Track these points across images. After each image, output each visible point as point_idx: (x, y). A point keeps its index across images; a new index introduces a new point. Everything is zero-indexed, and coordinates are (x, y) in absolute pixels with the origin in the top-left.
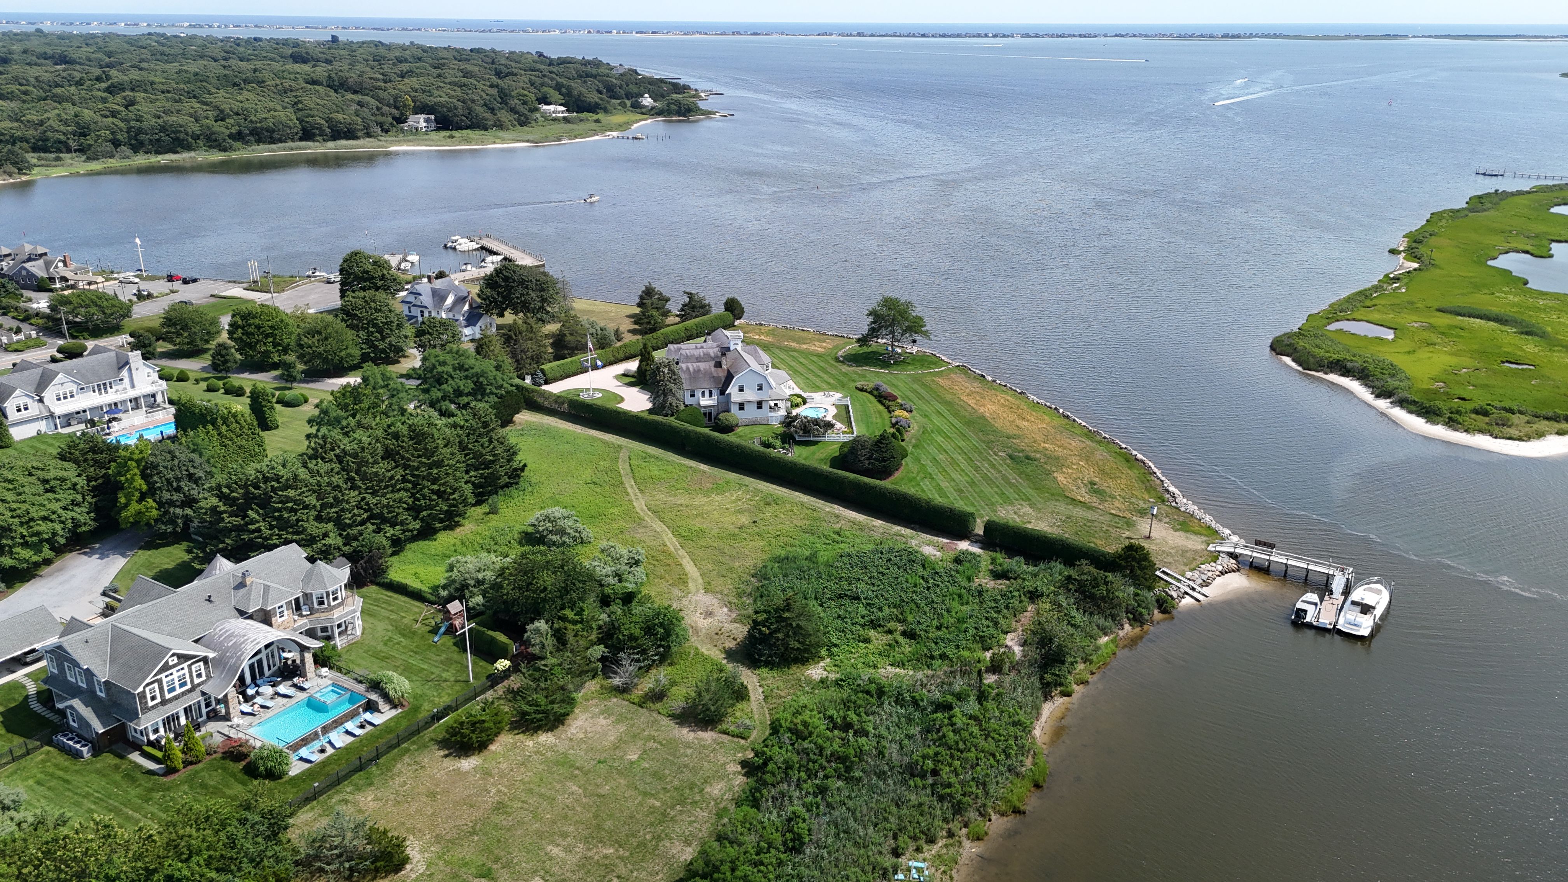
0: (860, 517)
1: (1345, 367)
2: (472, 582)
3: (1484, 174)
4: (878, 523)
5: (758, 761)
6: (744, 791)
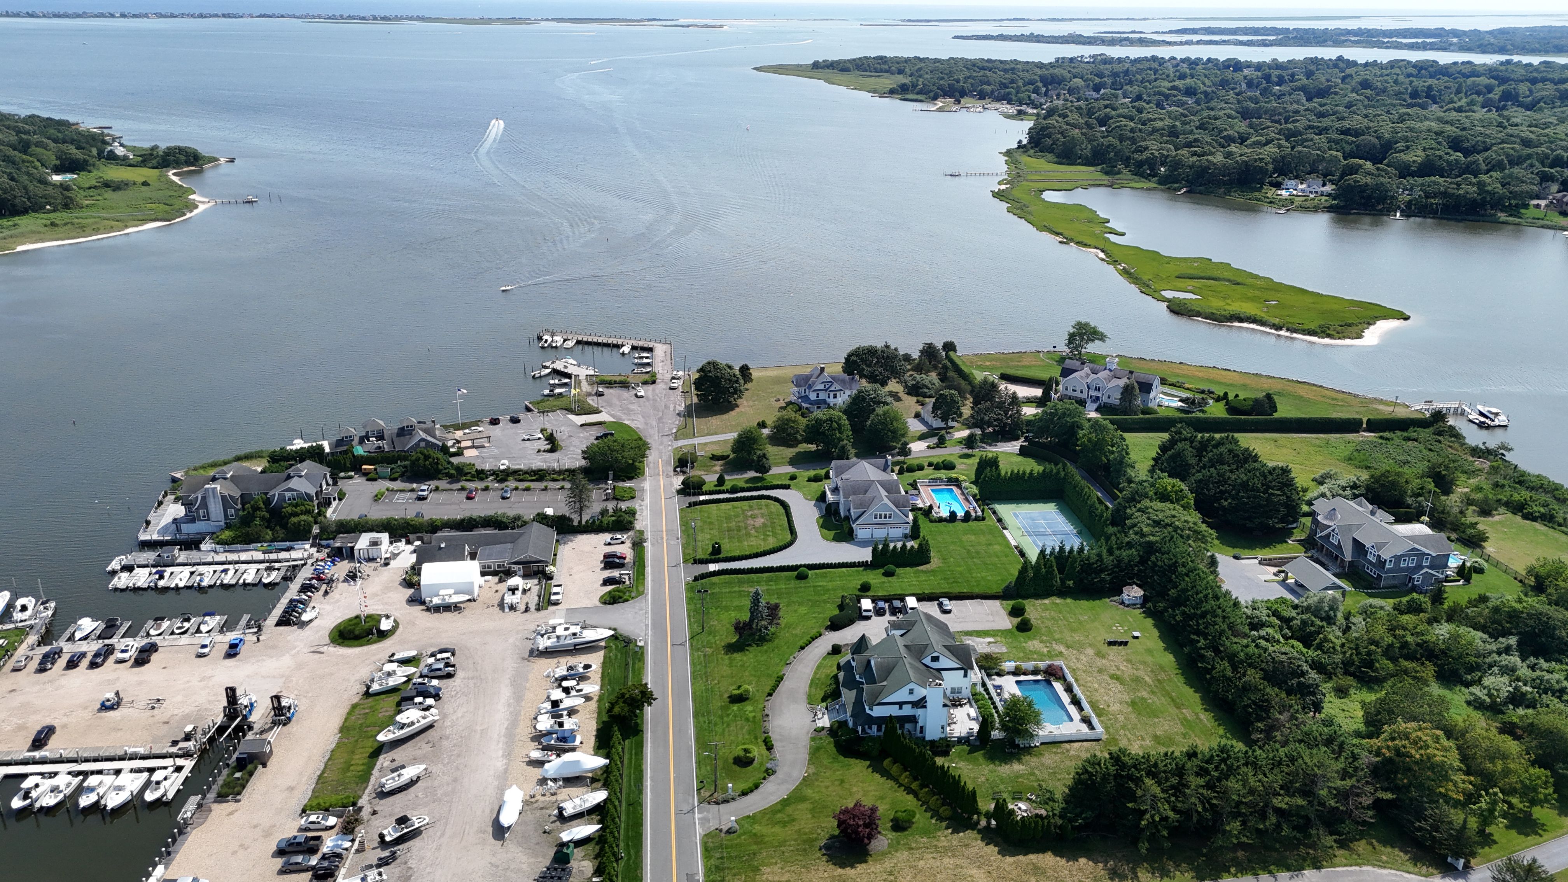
0: (1312, 436)
4: (1321, 436)
5: (1537, 514)
6: (1546, 525)
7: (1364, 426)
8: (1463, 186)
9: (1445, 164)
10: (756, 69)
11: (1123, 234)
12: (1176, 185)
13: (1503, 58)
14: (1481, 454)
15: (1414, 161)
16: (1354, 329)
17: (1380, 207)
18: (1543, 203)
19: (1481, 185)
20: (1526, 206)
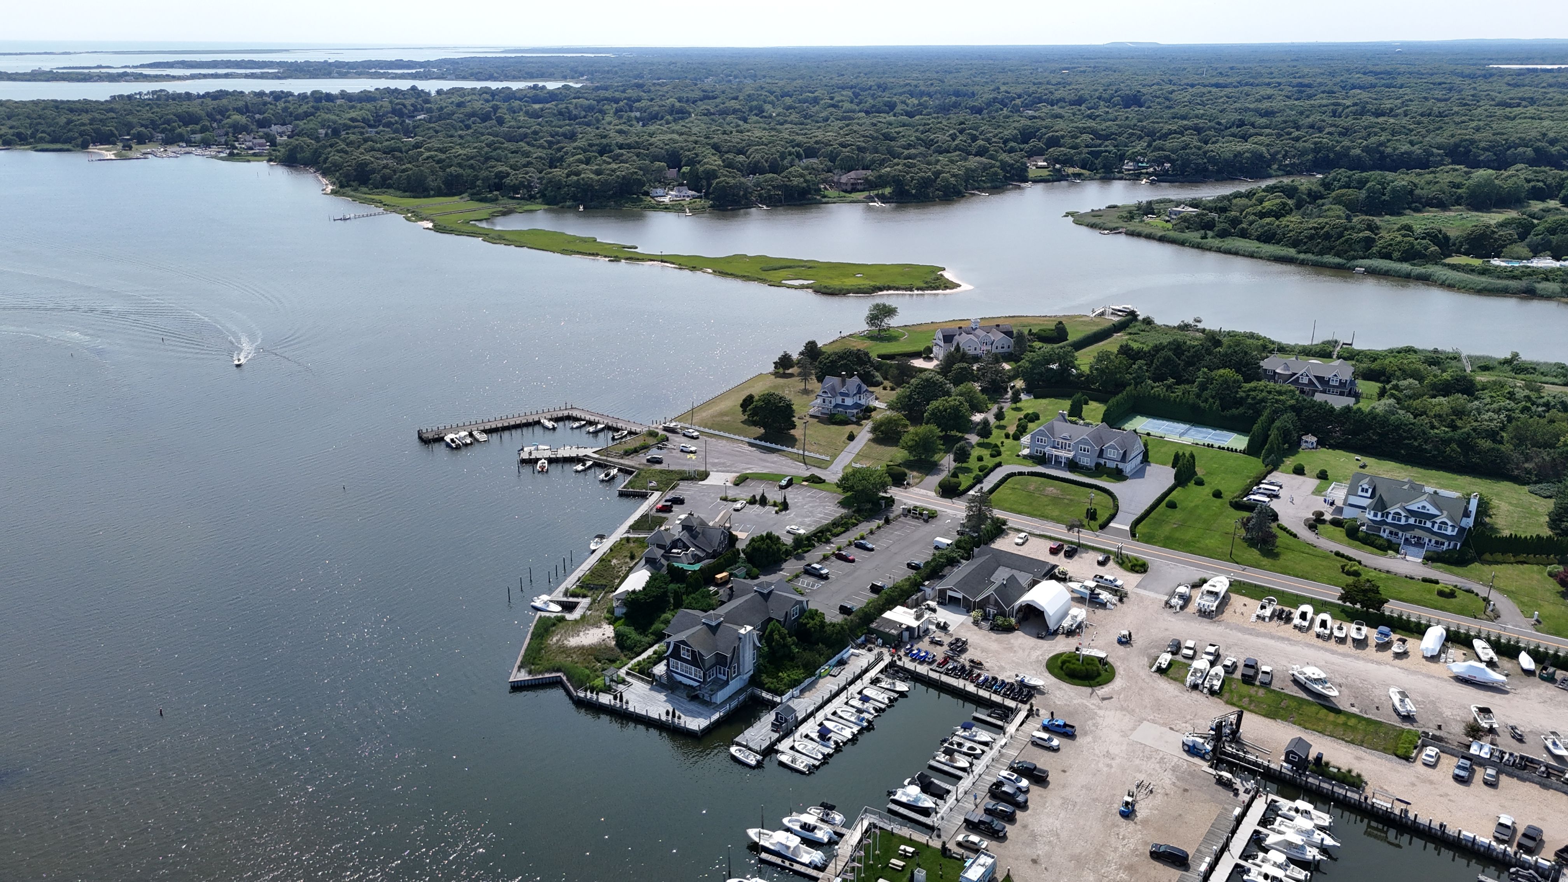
7: (1114, 330)
12: (572, 204)
13: (531, 84)
18: (827, 186)
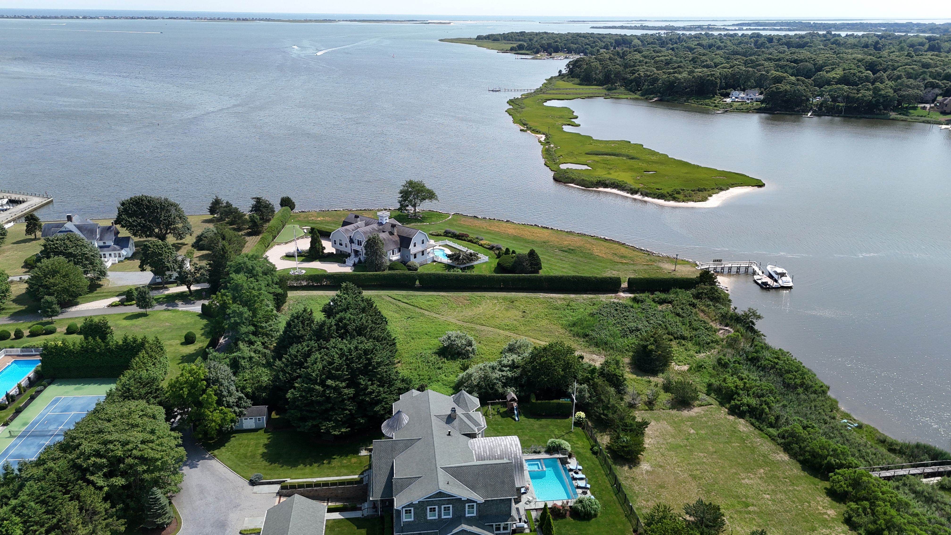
0: (562, 296)
1: (605, 184)
2: (495, 381)
3: (493, 91)
4: (572, 296)
5: (745, 408)
6: (752, 424)
7: (625, 285)
8: (862, 91)
9: (857, 79)
10: (441, 40)
11: (578, 125)
12: (652, 96)
14: (728, 321)
15: (834, 78)
16: (705, 193)
17: (798, 109)
18: (928, 106)
19: (876, 91)
20: (915, 108)
